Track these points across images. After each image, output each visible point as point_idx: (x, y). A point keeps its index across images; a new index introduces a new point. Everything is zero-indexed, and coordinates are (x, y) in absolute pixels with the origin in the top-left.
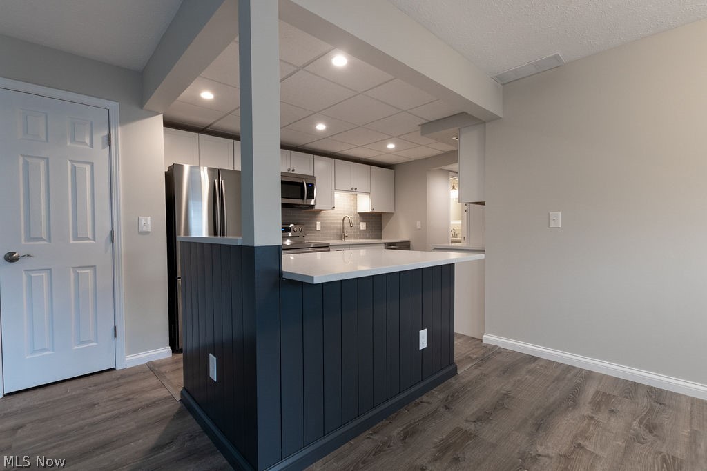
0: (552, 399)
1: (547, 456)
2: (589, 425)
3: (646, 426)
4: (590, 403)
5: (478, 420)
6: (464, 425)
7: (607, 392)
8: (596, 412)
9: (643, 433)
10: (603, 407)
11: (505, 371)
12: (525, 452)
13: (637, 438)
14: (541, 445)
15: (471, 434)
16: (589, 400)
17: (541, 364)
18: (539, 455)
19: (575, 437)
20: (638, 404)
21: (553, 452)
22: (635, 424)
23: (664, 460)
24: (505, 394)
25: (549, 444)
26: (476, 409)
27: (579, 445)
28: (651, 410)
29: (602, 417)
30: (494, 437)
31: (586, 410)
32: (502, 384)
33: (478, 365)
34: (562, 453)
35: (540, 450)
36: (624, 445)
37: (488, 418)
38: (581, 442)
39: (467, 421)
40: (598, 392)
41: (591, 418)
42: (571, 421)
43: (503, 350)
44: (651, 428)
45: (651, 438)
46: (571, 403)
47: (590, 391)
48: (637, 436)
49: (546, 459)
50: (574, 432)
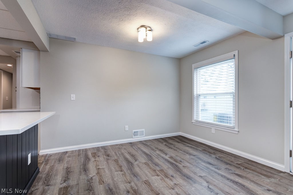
0: (82, 161)
1: (94, 176)
2: (96, 162)
3: (107, 156)
4: (92, 157)
5: (65, 181)
6: (61, 186)
7: (94, 152)
8: (95, 158)
9: (108, 158)
10: (96, 156)
11: (60, 161)
12: (88, 179)
13: (108, 159)
14: (90, 175)
15: (67, 187)
16: (91, 156)
17: (70, 153)
18: (92, 177)
19: (96, 167)
20: (102, 152)
21: (94, 174)
22: (105, 156)
23: (115, 161)
24: (66, 168)
25: (92, 173)
26: (61, 178)
27: (98, 168)
28: (105, 152)
29: (97, 159)
30: (75, 182)
31: (93, 159)
32: (63, 165)
33: (46, 164)
34: (96, 173)
35: (91, 176)
36: (106, 162)
37: (68, 178)
38: (98, 167)
39: (61, 184)
40: (92, 153)
41: (95, 160)
42: (92, 164)
43: (51, 155)
44: (108, 156)
45: (109, 158)
46: (88, 160)
47: (90, 154)
48: (107, 159)
49: (94, 177)
50: (95, 166)
